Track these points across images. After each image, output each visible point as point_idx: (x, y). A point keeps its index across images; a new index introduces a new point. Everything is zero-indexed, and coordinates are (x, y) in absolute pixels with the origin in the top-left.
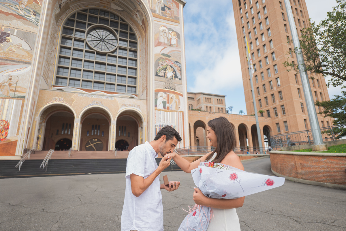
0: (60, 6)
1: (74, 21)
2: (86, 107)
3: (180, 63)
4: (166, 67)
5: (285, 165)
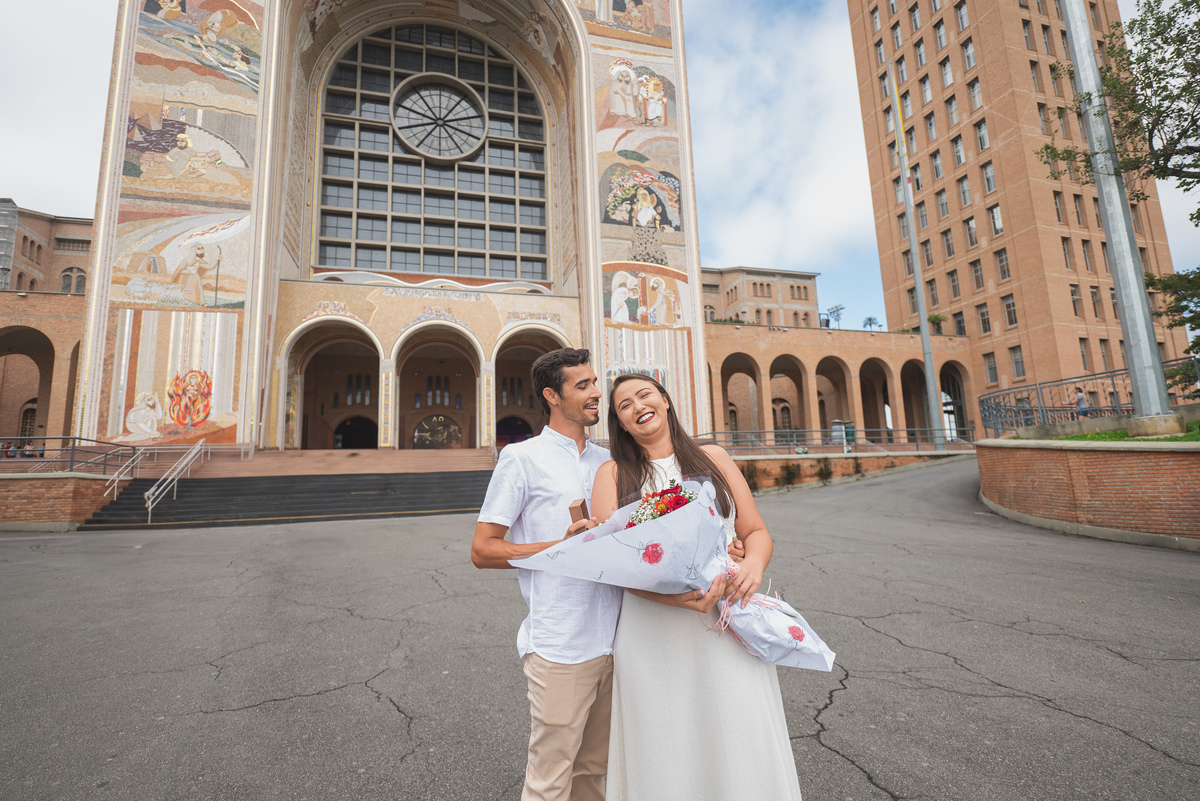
0: (313, 24)
1: (354, 69)
2: (407, 326)
3: (676, 179)
4: (634, 192)
5: (1033, 482)
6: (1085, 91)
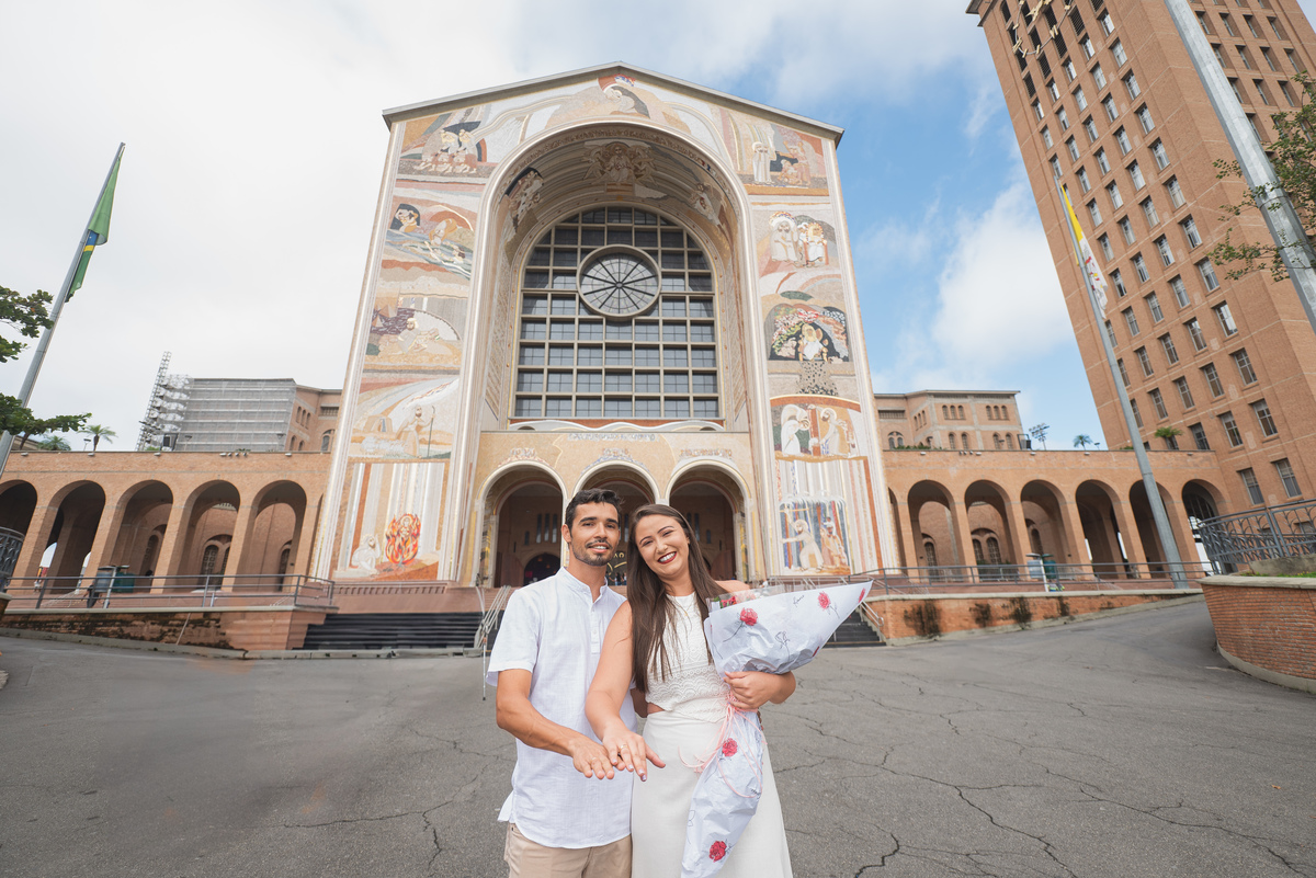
0: (515, 221)
1: (548, 250)
3: (841, 312)
4: (798, 328)
5: (1274, 629)
6: (1257, 185)
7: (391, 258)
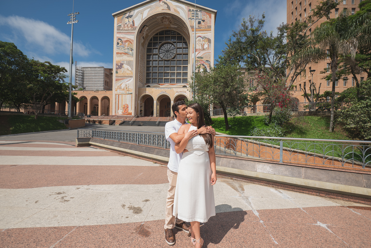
2: (158, 95)
3: (209, 61)
4: (200, 66)
7: (118, 52)
